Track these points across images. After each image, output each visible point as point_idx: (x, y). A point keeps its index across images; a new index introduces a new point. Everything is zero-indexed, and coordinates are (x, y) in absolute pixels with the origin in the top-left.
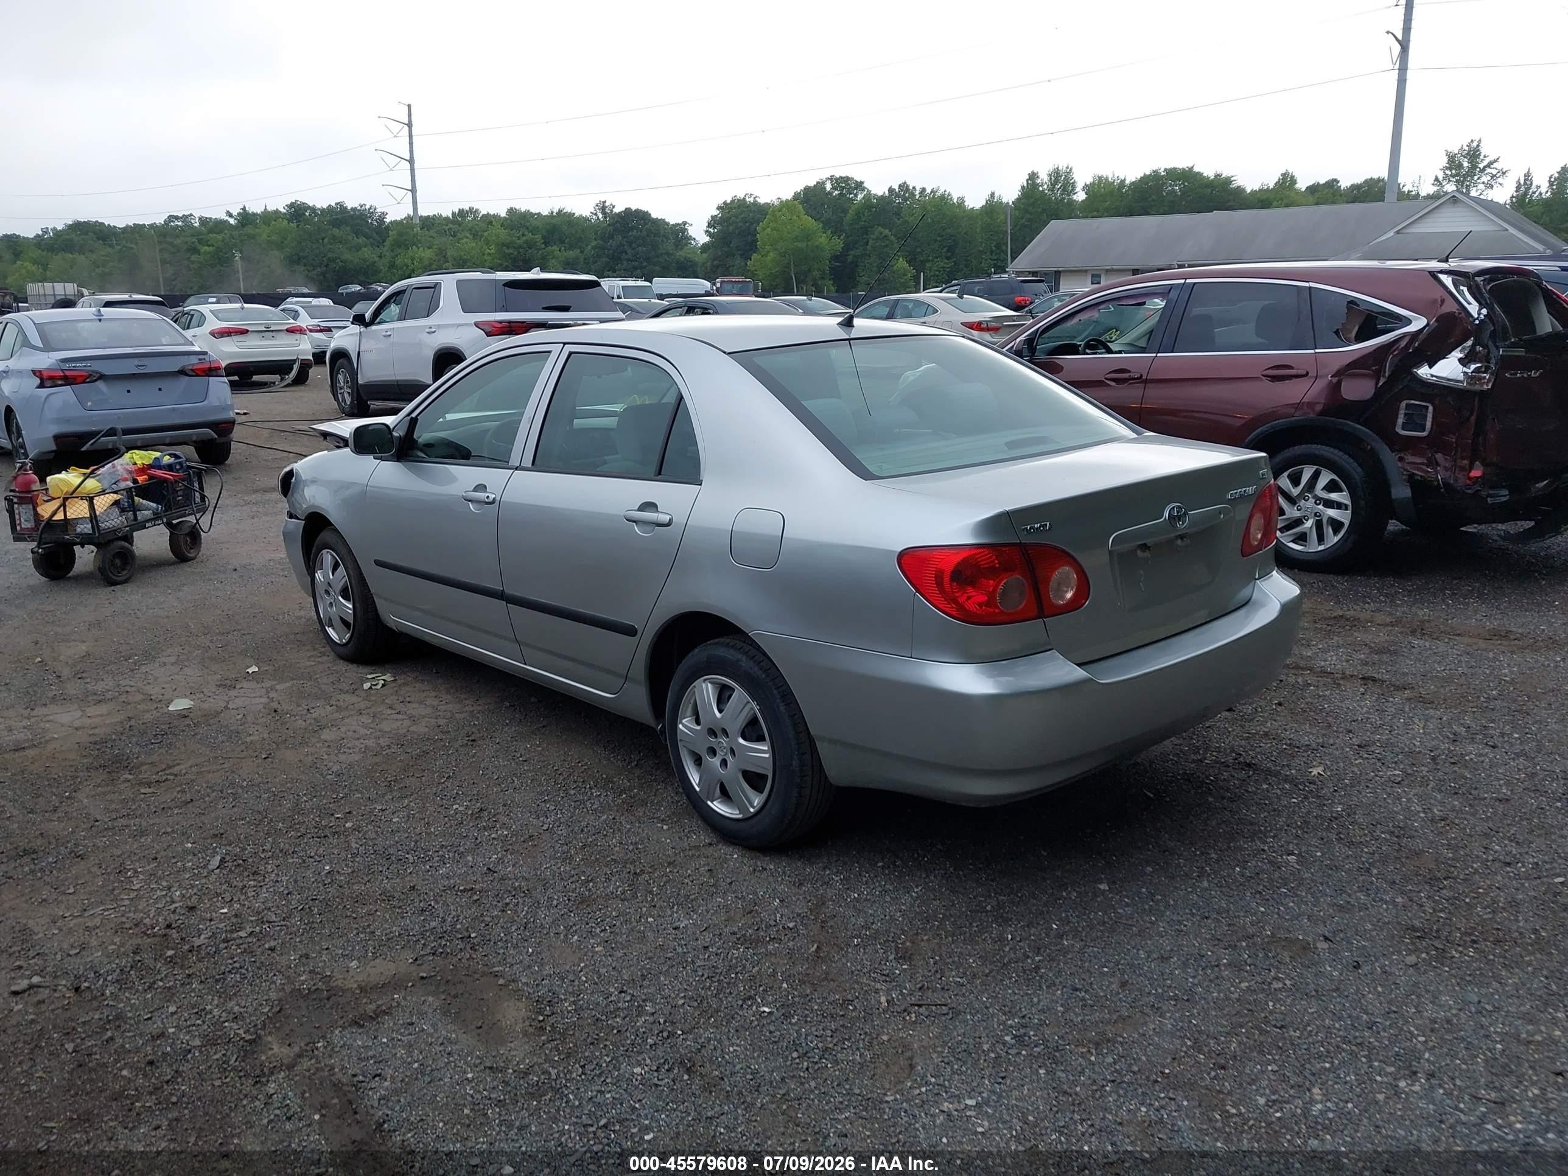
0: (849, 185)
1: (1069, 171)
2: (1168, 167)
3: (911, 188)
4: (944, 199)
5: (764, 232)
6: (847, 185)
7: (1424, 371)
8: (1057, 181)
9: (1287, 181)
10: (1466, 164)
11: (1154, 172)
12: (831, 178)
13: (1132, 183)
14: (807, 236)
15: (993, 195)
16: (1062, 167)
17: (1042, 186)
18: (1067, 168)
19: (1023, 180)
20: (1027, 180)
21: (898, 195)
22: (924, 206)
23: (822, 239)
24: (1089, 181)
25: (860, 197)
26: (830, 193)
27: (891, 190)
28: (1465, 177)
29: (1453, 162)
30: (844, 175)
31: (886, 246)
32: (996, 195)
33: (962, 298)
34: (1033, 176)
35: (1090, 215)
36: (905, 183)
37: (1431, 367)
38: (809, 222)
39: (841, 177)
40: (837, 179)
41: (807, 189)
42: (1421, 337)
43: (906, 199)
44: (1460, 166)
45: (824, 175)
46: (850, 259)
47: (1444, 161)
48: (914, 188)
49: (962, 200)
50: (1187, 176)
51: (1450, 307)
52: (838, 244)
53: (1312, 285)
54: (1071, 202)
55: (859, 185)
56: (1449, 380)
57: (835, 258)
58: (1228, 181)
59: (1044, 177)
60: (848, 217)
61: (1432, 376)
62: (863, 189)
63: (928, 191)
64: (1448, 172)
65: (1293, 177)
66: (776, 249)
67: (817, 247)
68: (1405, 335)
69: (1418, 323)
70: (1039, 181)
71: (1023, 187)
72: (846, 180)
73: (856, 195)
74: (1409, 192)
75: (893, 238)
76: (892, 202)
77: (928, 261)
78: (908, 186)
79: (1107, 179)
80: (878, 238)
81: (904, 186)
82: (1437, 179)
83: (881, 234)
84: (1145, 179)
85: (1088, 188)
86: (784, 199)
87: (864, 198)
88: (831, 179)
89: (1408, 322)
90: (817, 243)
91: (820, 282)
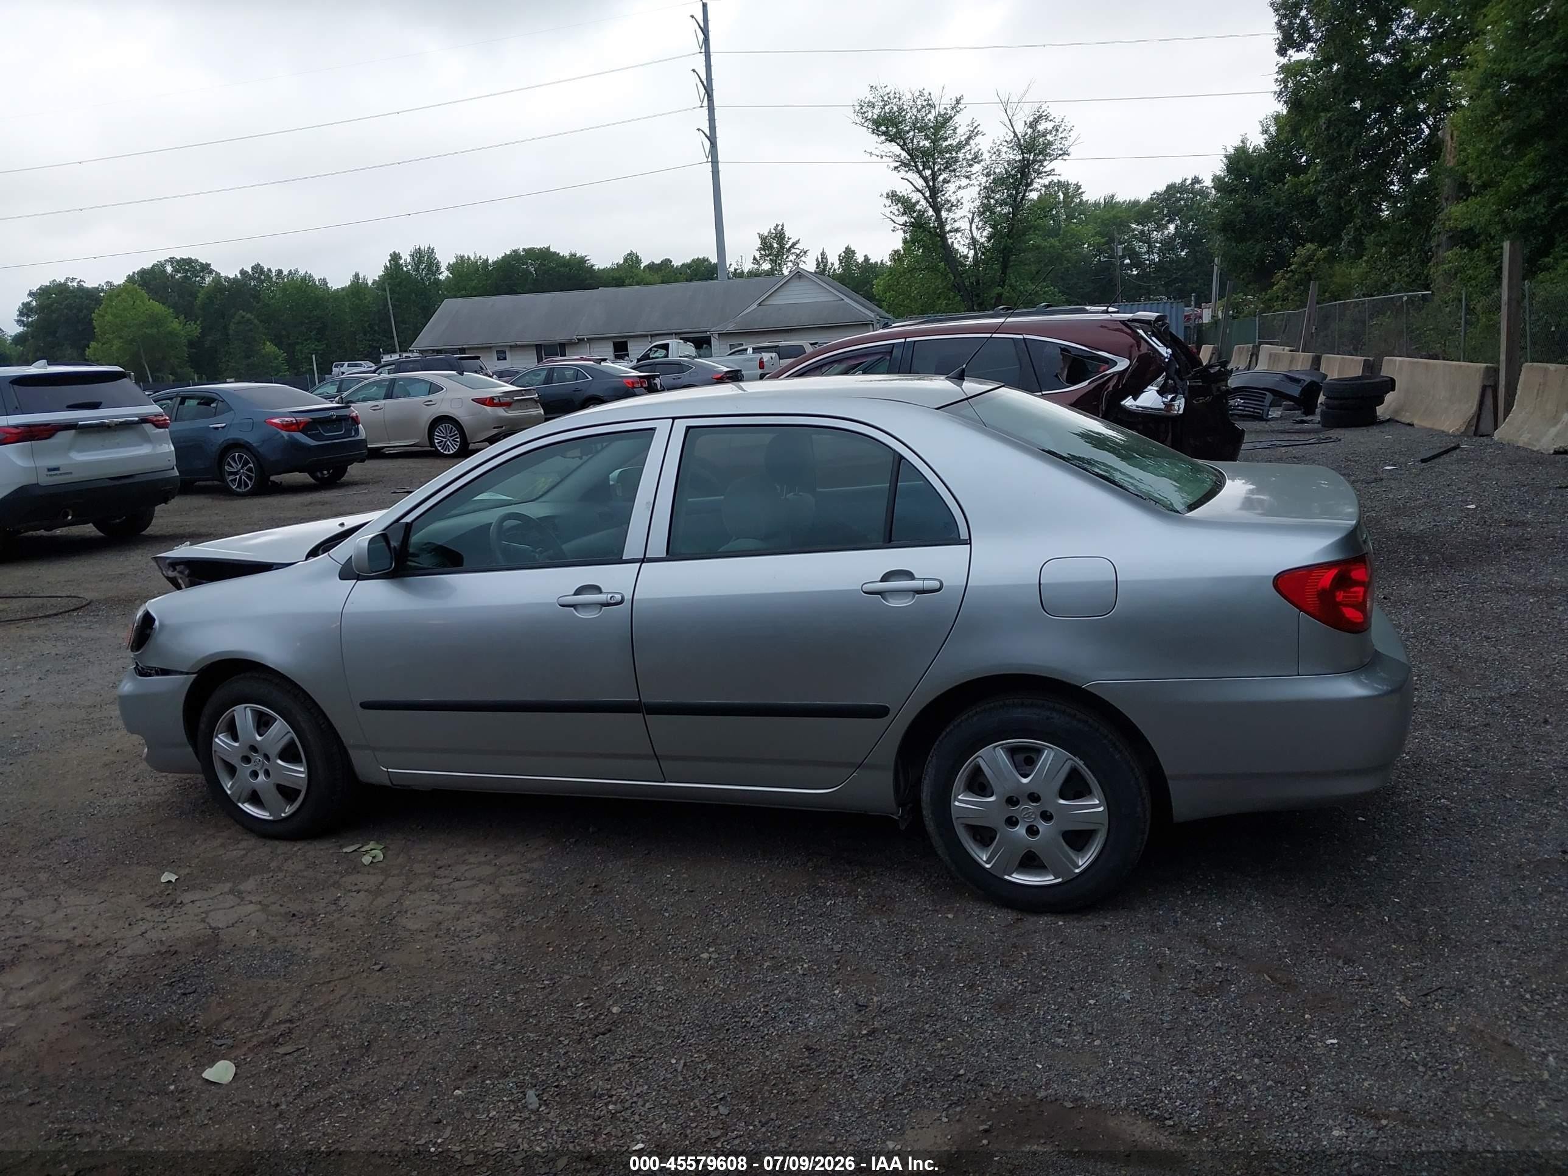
0: (193, 267)
1: (431, 251)
2: (526, 247)
3: (266, 269)
4: (306, 280)
5: (101, 319)
6: (190, 268)
7: (1128, 402)
8: (420, 261)
9: (632, 260)
10: (775, 245)
11: (514, 251)
12: (172, 260)
13: (495, 263)
14: (156, 321)
15: (357, 276)
16: (424, 247)
17: (406, 266)
18: (429, 248)
19: (386, 260)
20: (390, 261)
21: (252, 278)
22: (284, 289)
23: (175, 325)
24: (452, 261)
25: (208, 280)
26: (172, 276)
27: (243, 272)
28: (777, 256)
29: (765, 244)
30: (185, 257)
31: (251, 330)
32: (361, 276)
33: (462, 374)
34: (395, 257)
35: (459, 294)
36: (259, 265)
37: (1135, 399)
38: (157, 307)
39: (183, 259)
40: (178, 262)
41: (143, 273)
42: (1127, 375)
43: (262, 282)
44: (771, 247)
45: (163, 257)
46: (207, 344)
47: (758, 243)
48: (269, 270)
49: (324, 282)
50: (544, 256)
51: (1144, 349)
52: (194, 329)
53: (1026, 336)
54: (437, 282)
55: (206, 268)
56: (1152, 409)
57: (191, 344)
58: (582, 261)
59: (406, 257)
60: (198, 302)
61: (1137, 407)
62: (211, 272)
63: (285, 273)
64: (763, 252)
65: (637, 257)
66: (121, 338)
67: (170, 333)
68: (1114, 374)
69: (1122, 364)
70: (402, 262)
71: (386, 268)
72: (189, 262)
73: (203, 278)
74: (736, 270)
75: (256, 321)
76: (245, 284)
77: (298, 343)
78: (262, 269)
79: (469, 258)
80: (239, 323)
81: (257, 268)
82: (755, 259)
83: (243, 317)
84: (506, 258)
85: (450, 268)
86: (116, 283)
87: (212, 281)
88: (172, 263)
89: (1115, 363)
90: (169, 329)
91: (179, 370)
